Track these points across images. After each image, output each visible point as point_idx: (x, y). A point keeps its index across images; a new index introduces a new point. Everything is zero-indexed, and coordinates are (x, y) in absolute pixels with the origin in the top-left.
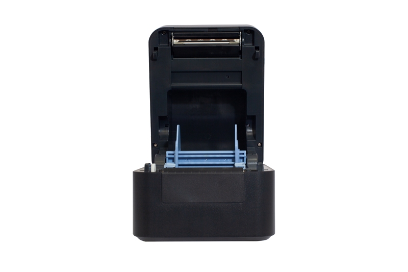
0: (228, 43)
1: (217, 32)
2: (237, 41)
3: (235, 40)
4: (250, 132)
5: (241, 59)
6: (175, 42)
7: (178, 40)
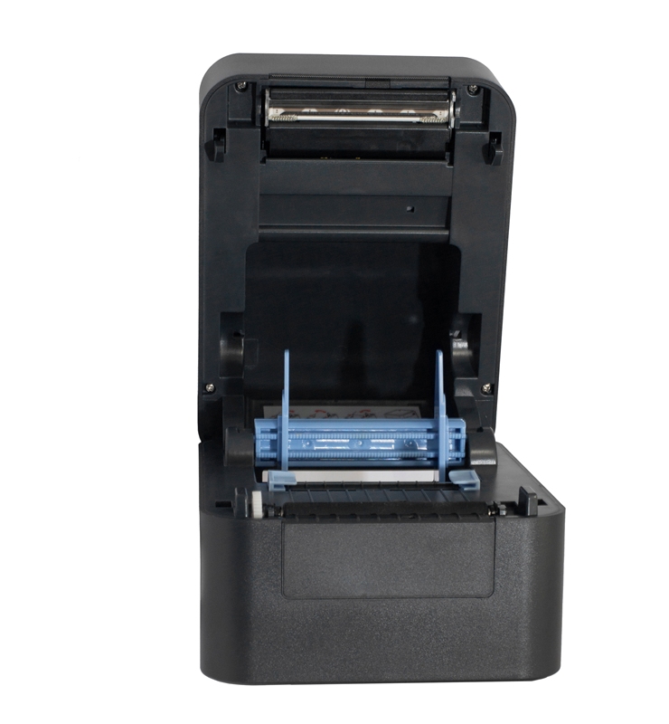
0: (417, 119)
1: (390, 89)
2: (441, 115)
3: (436, 112)
4: (463, 349)
5: (451, 163)
6: (273, 113)
7: (281, 111)
